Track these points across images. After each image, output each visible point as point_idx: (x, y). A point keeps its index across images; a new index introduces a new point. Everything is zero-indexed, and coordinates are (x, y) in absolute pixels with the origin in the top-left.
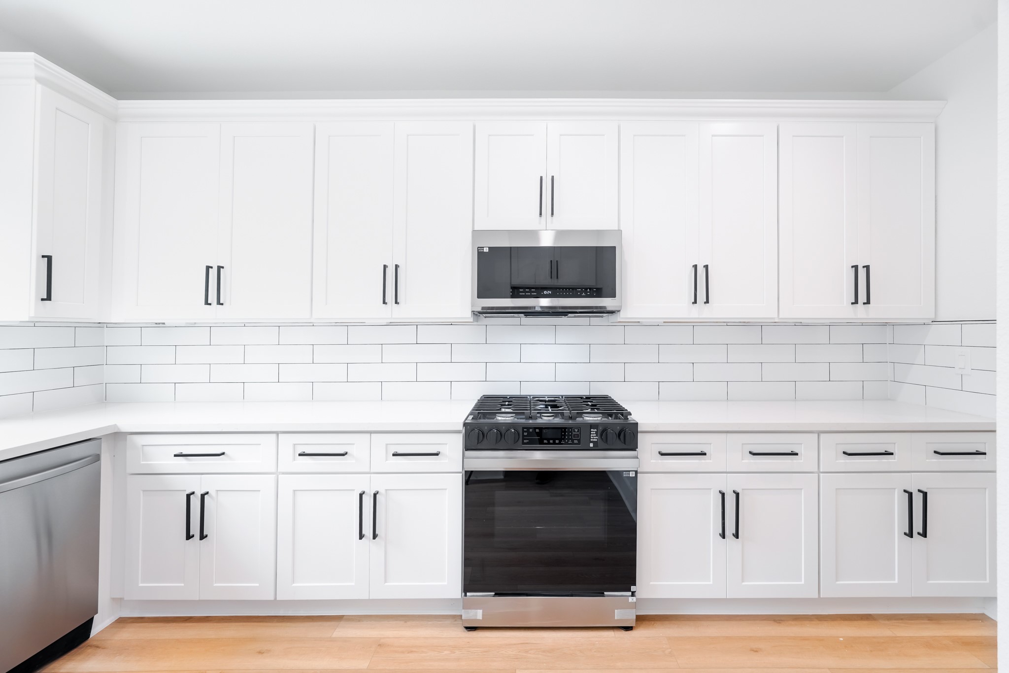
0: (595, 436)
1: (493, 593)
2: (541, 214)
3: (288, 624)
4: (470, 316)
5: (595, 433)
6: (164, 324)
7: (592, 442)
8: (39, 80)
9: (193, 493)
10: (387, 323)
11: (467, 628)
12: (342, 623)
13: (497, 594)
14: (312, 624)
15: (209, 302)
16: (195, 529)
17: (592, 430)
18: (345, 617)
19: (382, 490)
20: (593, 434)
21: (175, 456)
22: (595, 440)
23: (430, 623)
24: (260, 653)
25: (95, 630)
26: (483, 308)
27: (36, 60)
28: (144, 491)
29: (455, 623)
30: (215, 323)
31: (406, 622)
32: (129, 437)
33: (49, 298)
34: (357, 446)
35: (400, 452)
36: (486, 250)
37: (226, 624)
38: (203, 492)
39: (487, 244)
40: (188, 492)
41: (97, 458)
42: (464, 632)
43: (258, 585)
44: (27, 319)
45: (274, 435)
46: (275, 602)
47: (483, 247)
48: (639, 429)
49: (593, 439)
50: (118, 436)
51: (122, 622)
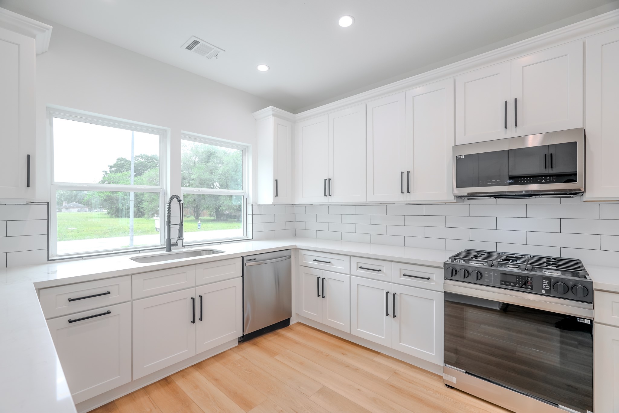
0: (547, 286)
1: (464, 371)
2: (506, 127)
3: (356, 347)
4: (454, 199)
5: (547, 283)
6: (312, 205)
7: (544, 289)
8: (273, 115)
9: (320, 277)
10: (406, 203)
11: (446, 385)
12: (379, 356)
13: (467, 372)
14: (366, 351)
15: (326, 195)
16: (320, 293)
17: (544, 281)
18: (381, 354)
19: (398, 293)
20: (545, 284)
21: (314, 260)
22: (547, 288)
23: (425, 374)
24: (343, 354)
25: (291, 323)
26: (468, 194)
27: (272, 108)
28: (304, 273)
29: (441, 380)
30: (330, 204)
31: (411, 368)
32: (300, 250)
33: (277, 196)
34: (386, 267)
35: (407, 274)
36: (462, 157)
37: (332, 338)
38: (323, 278)
39: (462, 153)
40: (318, 277)
41: (290, 257)
42: (444, 386)
43: (343, 324)
44: (271, 203)
45: (349, 257)
46: (350, 335)
47: (460, 156)
48: (594, 287)
49: (545, 287)
50: (296, 249)
51: (299, 323)
